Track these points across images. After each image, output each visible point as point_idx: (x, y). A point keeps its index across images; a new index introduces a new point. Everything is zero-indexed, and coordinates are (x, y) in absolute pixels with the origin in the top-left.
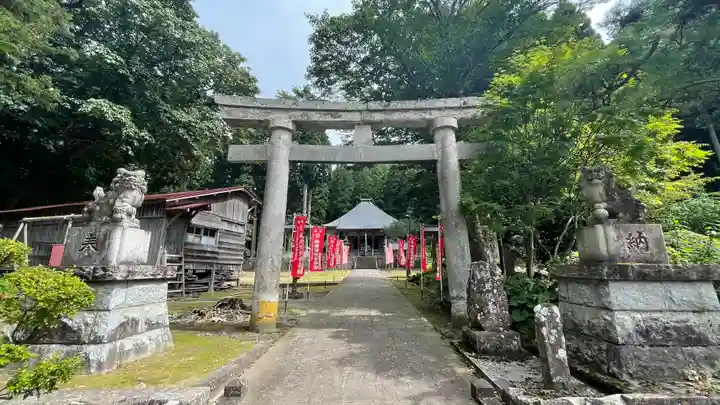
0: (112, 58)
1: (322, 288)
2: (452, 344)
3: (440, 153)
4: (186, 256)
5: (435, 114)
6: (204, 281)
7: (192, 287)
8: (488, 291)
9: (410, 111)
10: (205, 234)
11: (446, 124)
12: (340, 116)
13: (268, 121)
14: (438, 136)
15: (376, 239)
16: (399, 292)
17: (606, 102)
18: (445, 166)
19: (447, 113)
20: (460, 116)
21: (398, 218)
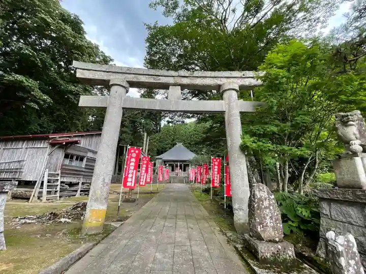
0: (27, 51)
1: (149, 195)
2: (235, 247)
3: (227, 106)
4: (62, 173)
5: (224, 80)
6: (73, 189)
7: (65, 193)
8: (266, 208)
9: (207, 78)
10: (77, 159)
11: (231, 87)
12: (159, 79)
13: (109, 81)
14: (225, 95)
15: (184, 166)
16: (196, 200)
17: (353, 67)
18: (230, 116)
19: (233, 80)
20: (241, 83)
21: (198, 154)
